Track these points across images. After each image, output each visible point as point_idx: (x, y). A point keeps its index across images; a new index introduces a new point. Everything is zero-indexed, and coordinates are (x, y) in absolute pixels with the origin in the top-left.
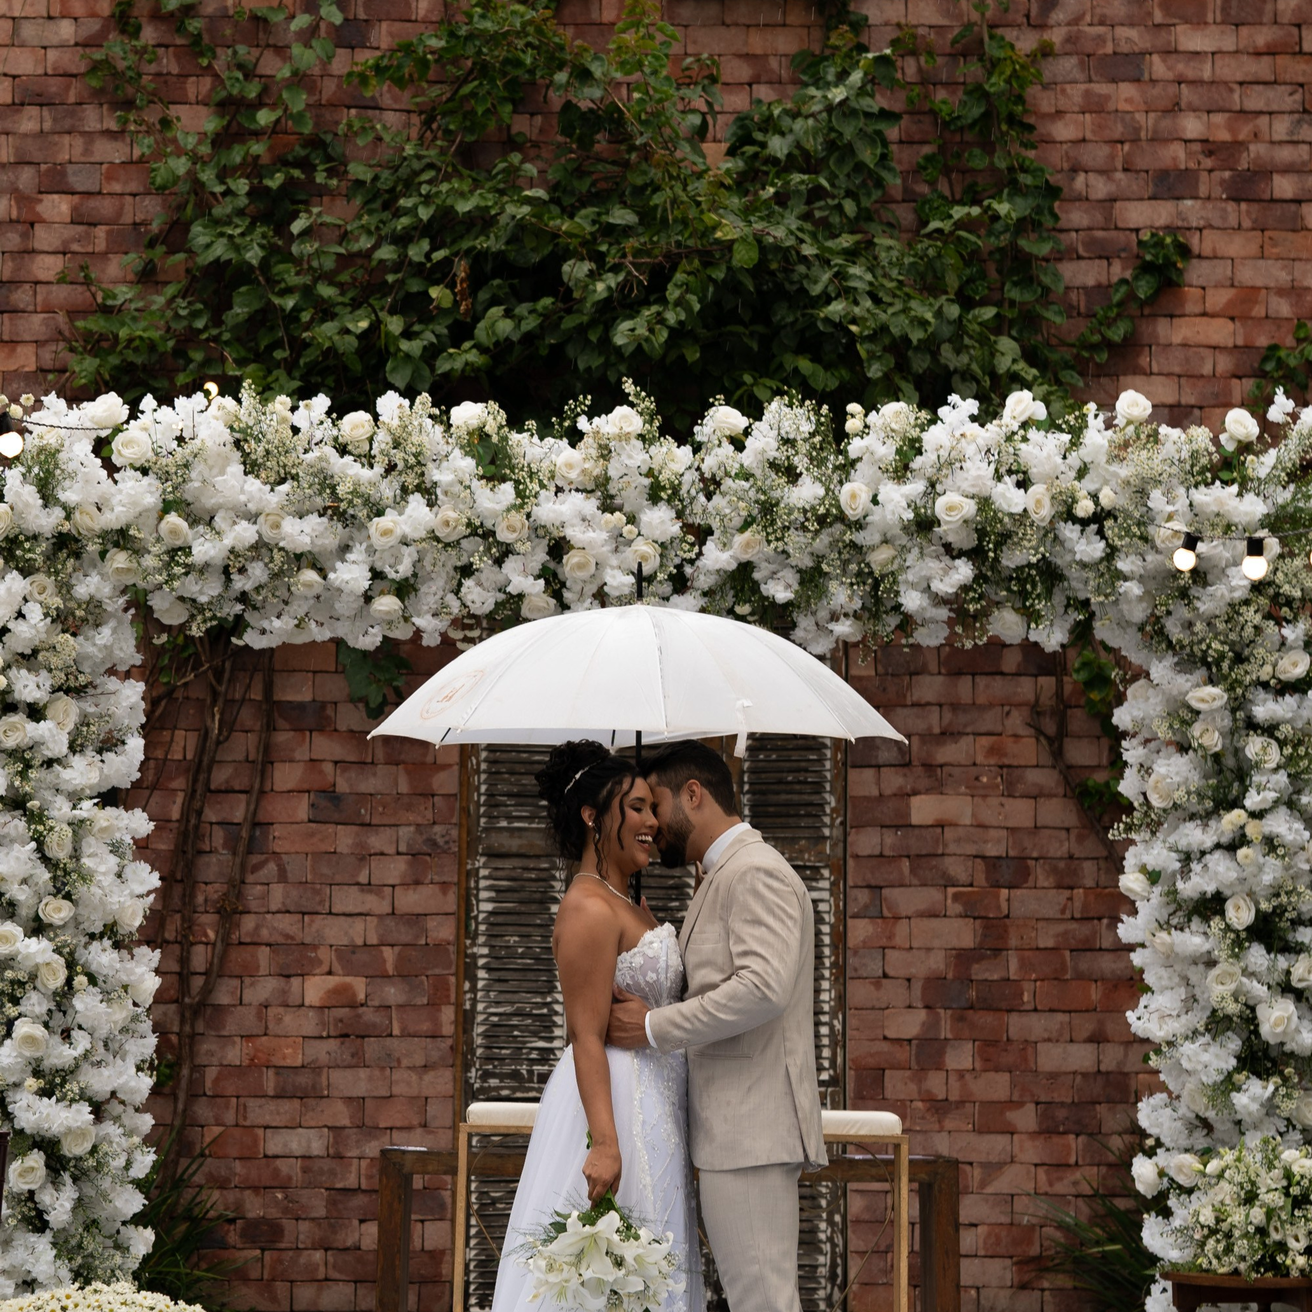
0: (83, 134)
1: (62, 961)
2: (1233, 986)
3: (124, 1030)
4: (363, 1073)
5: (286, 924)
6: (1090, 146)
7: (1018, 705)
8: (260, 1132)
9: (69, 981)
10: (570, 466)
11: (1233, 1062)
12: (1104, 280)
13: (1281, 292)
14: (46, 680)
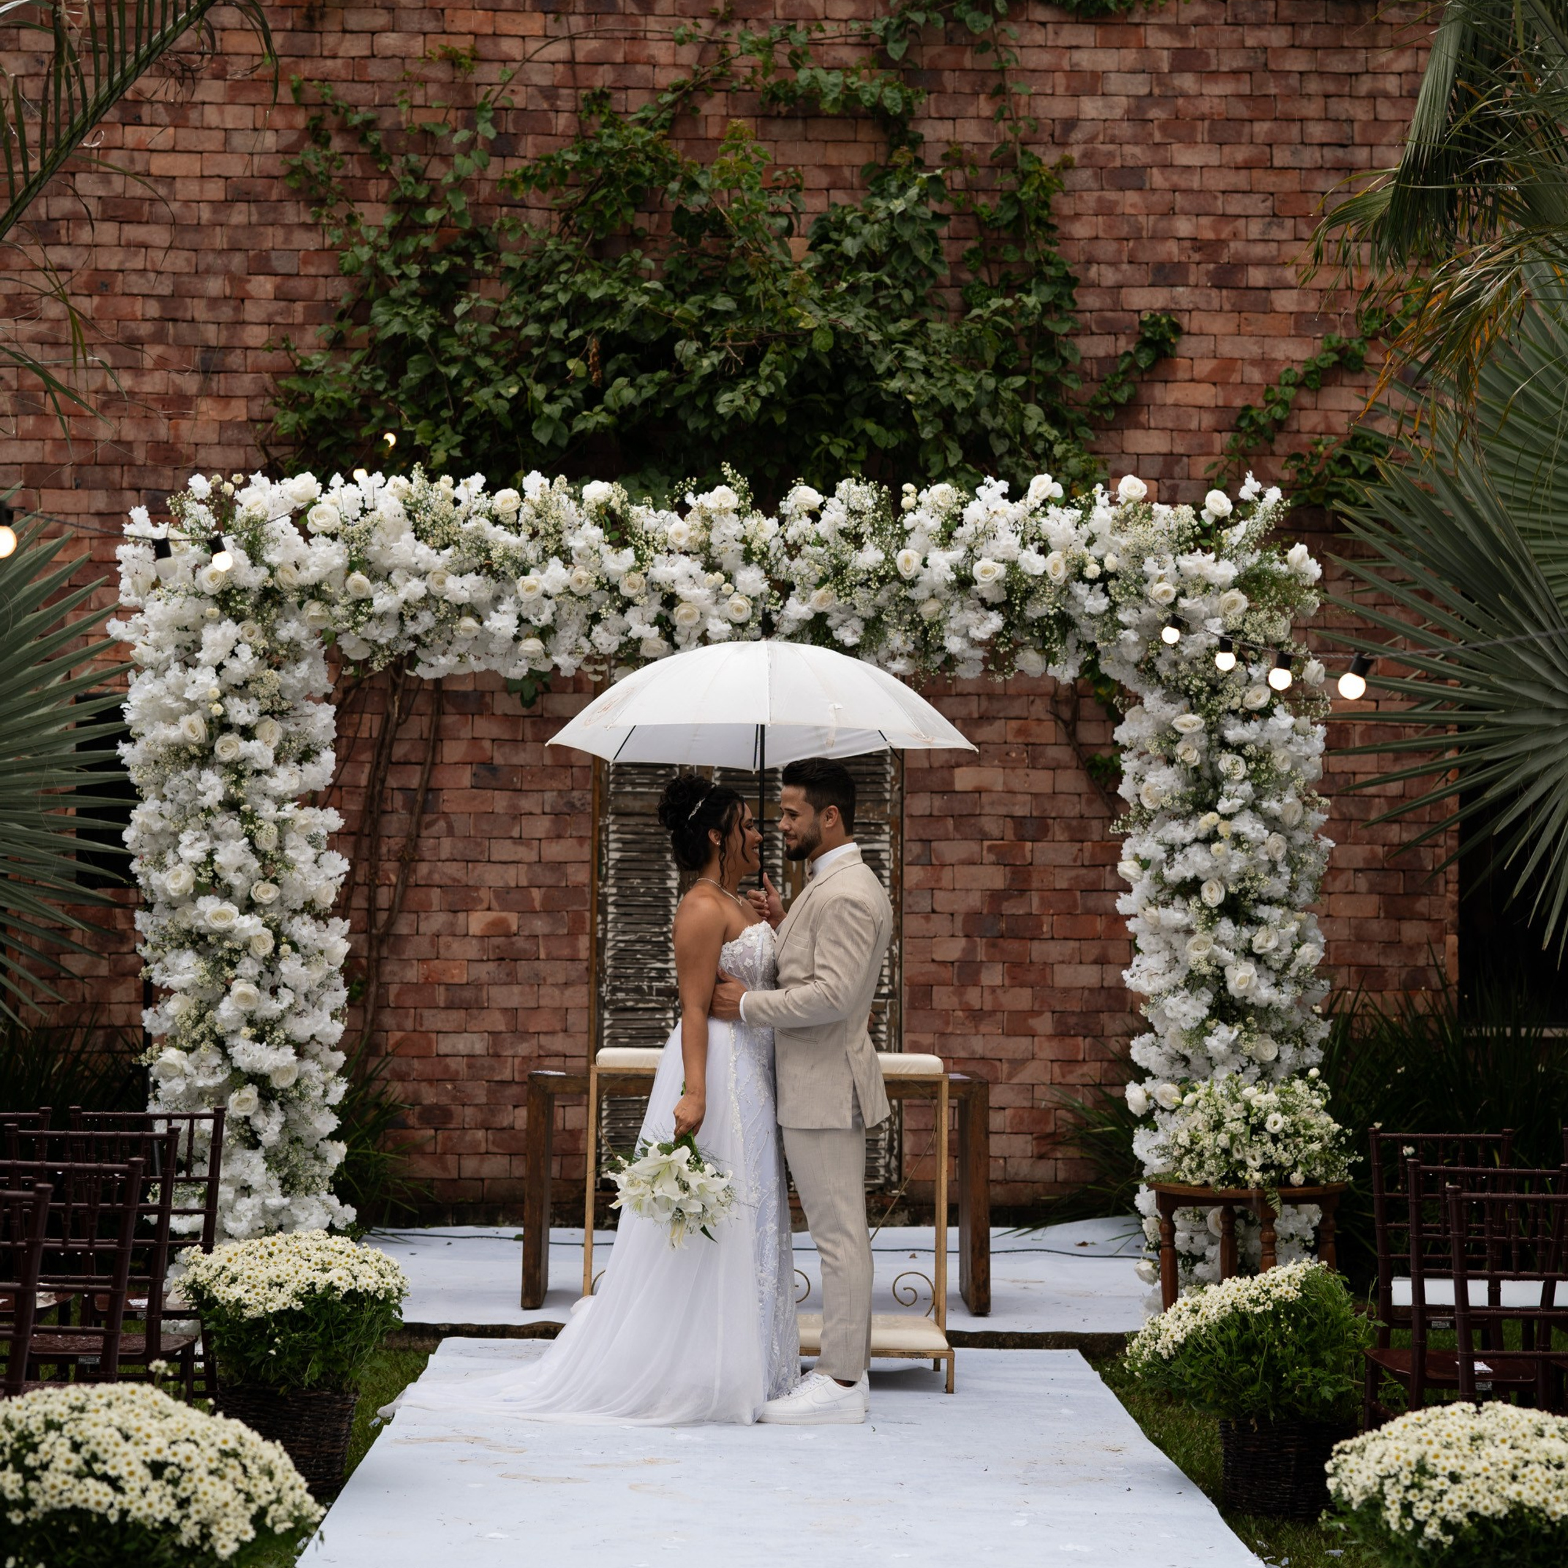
0: (284, 226)
1: (270, 933)
2: (1206, 952)
3: (321, 985)
4: (516, 989)
5: (454, 870)
6: (1102, 243)
7: (1041, 695)
8: (433, 1036)
9: (276, 949)
10: (679, 535)
11: (1206, 1011)
12: (1112, 352)
13: (1254, 362)
14: (255, 706)
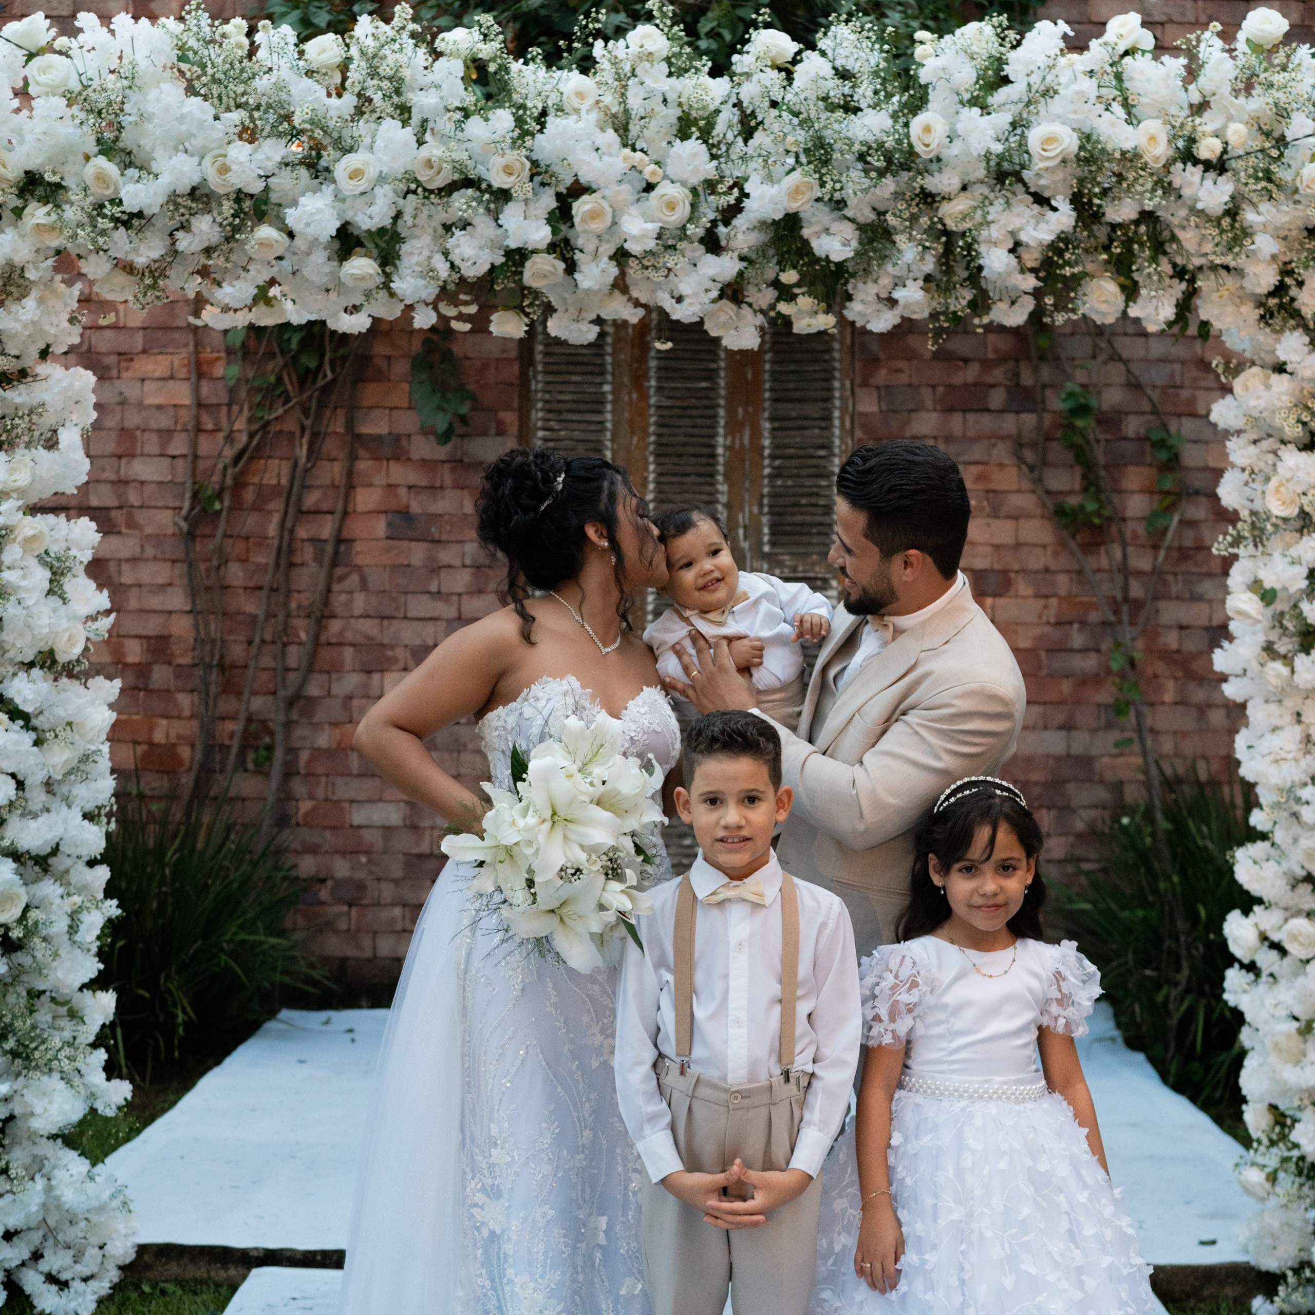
3: (72, 772)
5: (369, 627)
7: (1003, 438)
8: (346, 805)
10: (580, 95)
